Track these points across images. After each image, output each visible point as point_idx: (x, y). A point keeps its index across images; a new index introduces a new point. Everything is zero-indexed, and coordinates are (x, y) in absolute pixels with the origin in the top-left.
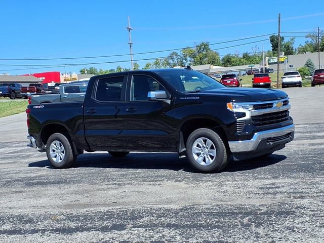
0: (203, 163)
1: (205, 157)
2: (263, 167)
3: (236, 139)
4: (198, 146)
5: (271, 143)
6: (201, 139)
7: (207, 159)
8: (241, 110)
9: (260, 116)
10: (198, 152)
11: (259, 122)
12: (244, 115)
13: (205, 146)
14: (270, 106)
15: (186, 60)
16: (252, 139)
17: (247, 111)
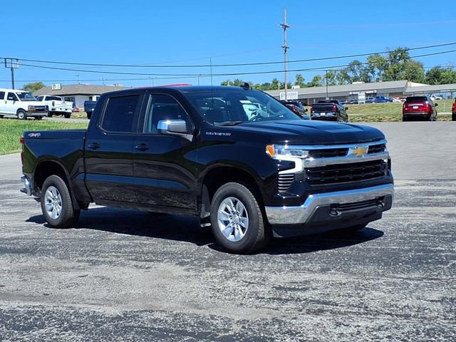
0: (231, 237)
1: (234, 228)
2: (326, 249)
3: (278, 203)
4: (226, 210)
5: (340, 213)
6: (229, 200)
7: (236, 232)
8: (288, 157)
9: (322, 168)
10: (225, 219)
11: (319, 178)
12: (292, 165)
13: (235, 211)
14: (343, 152)
15: (373, 72)
16: (302, 206)
17: (298, 160)
